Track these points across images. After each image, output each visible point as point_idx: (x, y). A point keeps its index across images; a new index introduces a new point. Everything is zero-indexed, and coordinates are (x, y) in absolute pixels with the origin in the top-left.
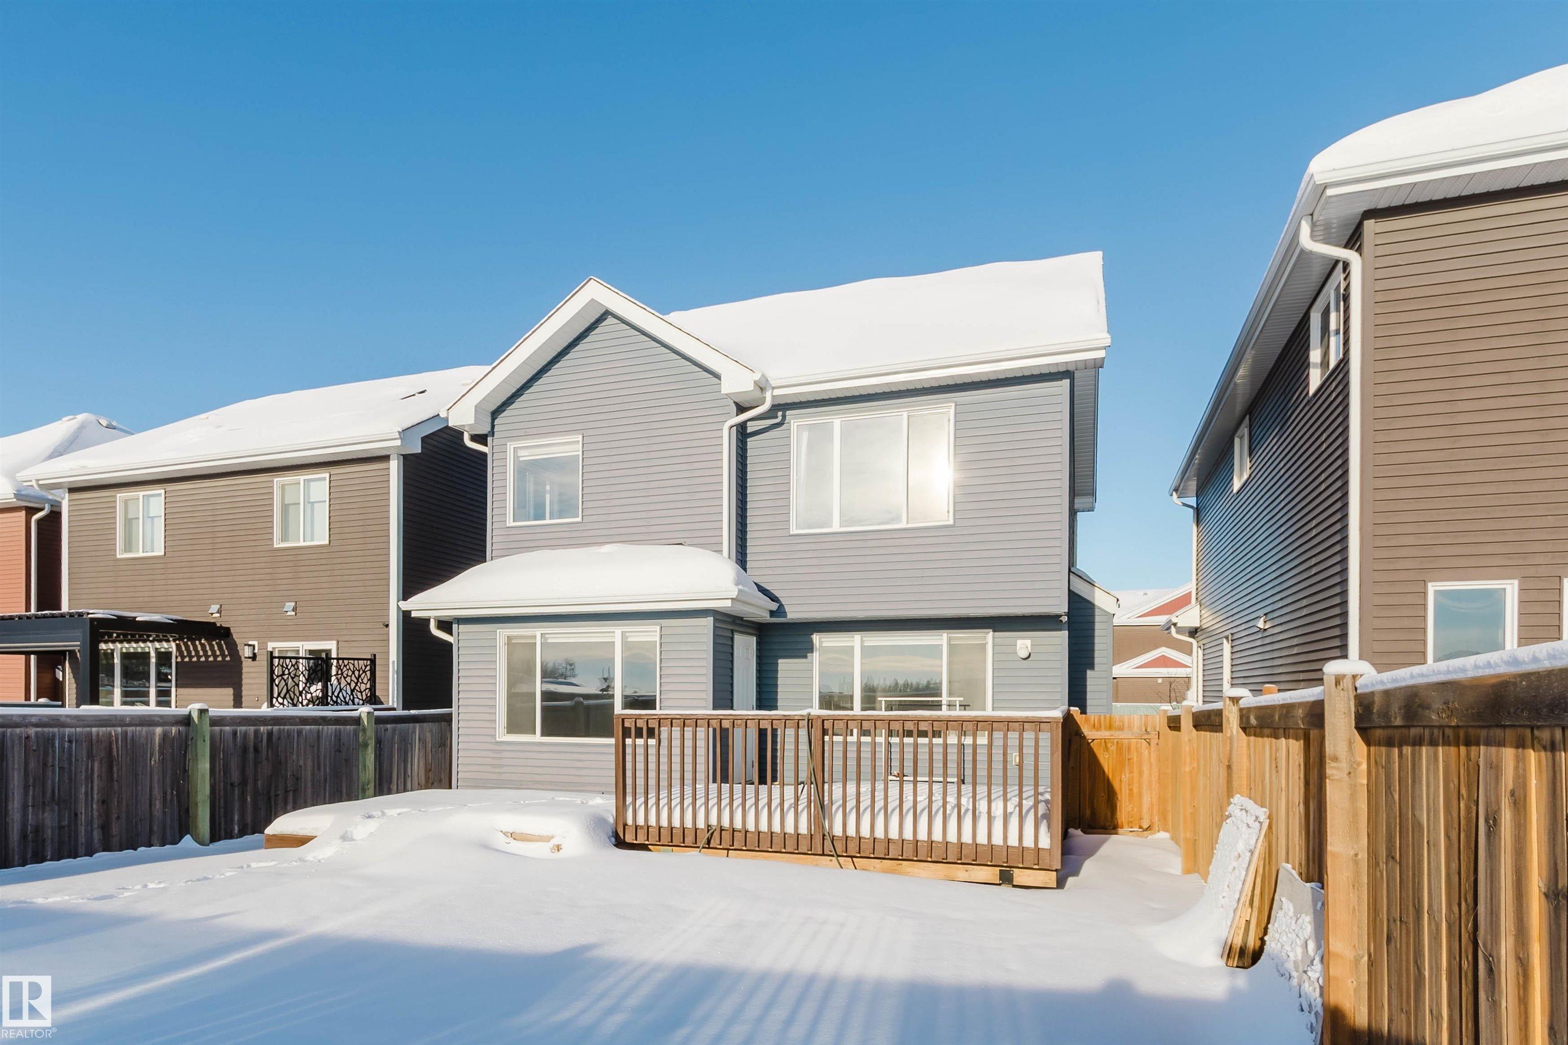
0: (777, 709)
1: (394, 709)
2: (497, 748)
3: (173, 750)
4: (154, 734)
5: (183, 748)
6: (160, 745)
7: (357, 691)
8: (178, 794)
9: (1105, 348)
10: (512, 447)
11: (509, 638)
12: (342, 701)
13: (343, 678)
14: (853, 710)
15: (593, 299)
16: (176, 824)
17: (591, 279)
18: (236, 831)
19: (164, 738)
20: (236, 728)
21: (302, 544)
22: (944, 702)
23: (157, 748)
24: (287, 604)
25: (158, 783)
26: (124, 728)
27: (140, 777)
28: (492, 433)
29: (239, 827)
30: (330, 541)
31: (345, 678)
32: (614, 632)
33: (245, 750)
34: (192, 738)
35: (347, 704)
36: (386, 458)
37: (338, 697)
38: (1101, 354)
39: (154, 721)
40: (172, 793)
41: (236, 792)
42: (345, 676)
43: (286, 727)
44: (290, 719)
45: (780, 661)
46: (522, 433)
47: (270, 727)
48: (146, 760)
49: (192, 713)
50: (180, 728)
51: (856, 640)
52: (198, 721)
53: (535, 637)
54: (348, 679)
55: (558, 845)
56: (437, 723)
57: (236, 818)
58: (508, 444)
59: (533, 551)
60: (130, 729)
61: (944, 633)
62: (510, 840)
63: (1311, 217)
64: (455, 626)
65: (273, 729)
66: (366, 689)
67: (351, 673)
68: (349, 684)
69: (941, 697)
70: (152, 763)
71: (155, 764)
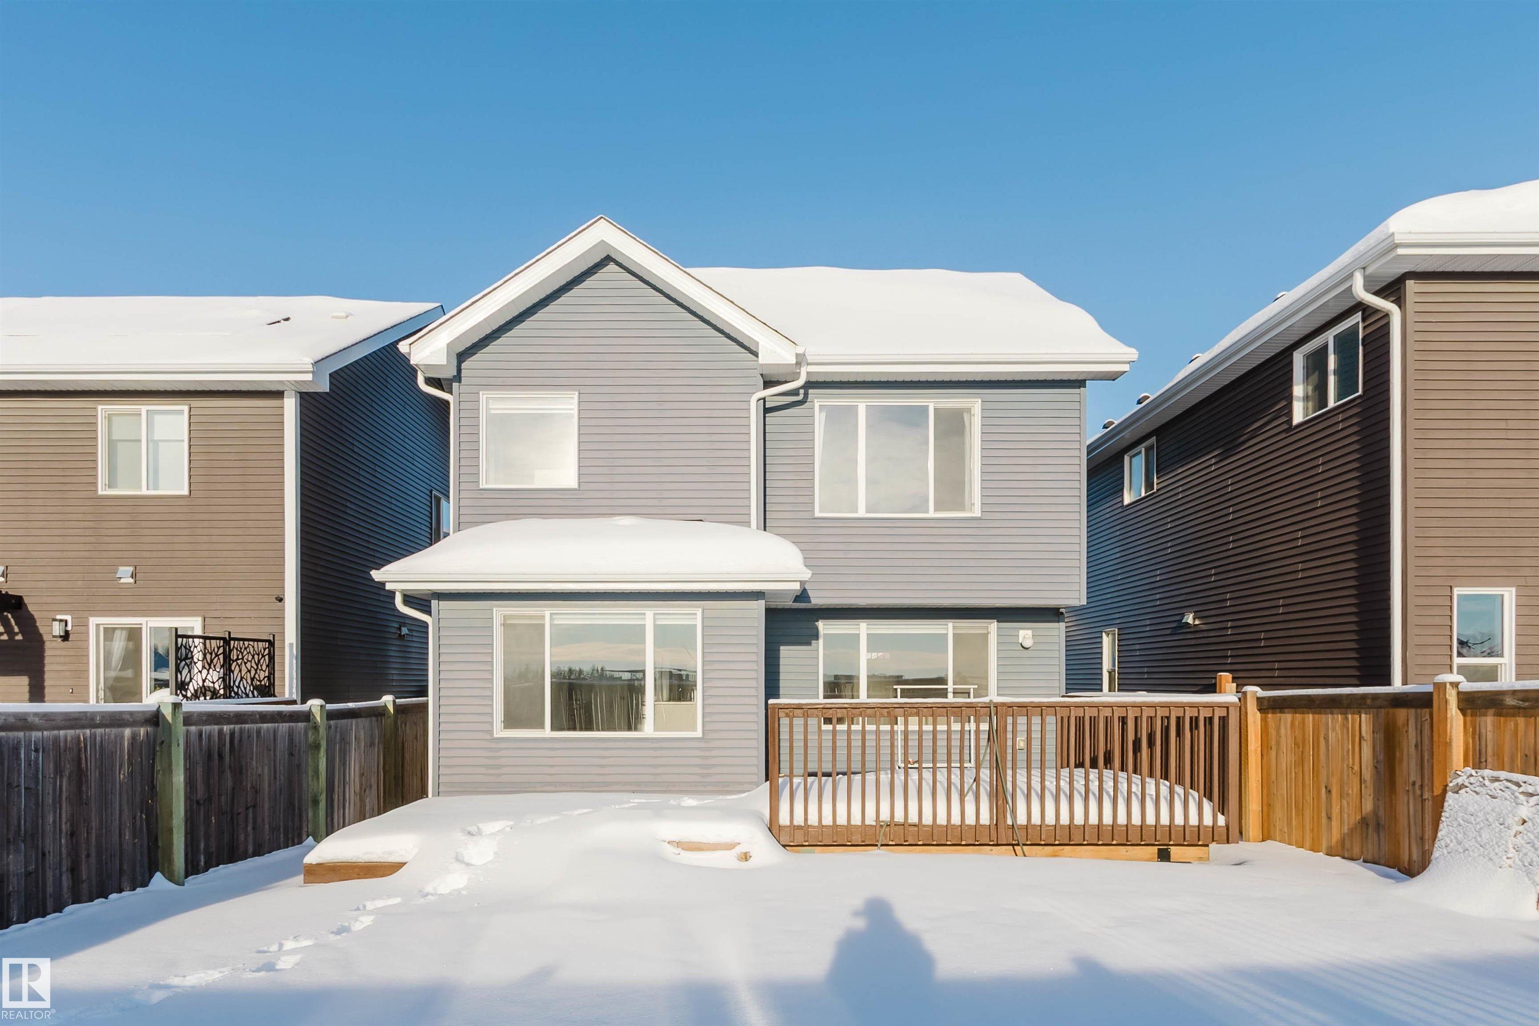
0: (779, 698)
1: (294, 702)
2: (493, 745)
3: (141, 759)
4: (123, 737)
5: (151, 757)
6: (129, 751)
7: (257, 680)
8: (147, 818)
9: (1129, 363)
10: (485, 396)
11: (505, 617)
12: (242, 692)
13: (243, 664)
14: (859, 698)
15: (603, 241)
16: (146, 860)
17: (602, 217)
18: (202, 863)
19: (132, 743)
20: (201, 727)
21: (144, 492)
22: (950, 690)
23: (126, 757)
24: (121, 568)
25: (128, 803)
26: (93, 730)
27: (110, 796)
28: (458, 378)
29: (205, 858)
30: (190, 491)
31: (245, 663)
32: (644, 614)
33: (210, 756)
34: (162, 742)
35: (247, 696)
36: (278, 394)
37: (238, 687)
38: (1126, 367)
39: (123, 720)
40: (141, 817)
41: (202, 812)
42: (246, 661)
43: (247, 726)
44: (252, 715)
45: (782, 648)
46: (499, 381)
47: (232, 726)
48: (115, 773)
49: (161, 708)
50: (149, 729)
51: (863, 628)
52: (173, 718)
53: (543, 617)
54: (248, 665)
55: (746, 853)
56: (369, 718)
57: (202, 845)
58: (481, 393)
59: (520, 519)
60: (99, 731)
61: (949, 622)
62: (679, 850)
63: (1363, 270)
64: (434, 603)
65: (235, 728)
66: (265, 677)
67: (251, 657)
68: (249, 671)
69: (947, 685)
70: (122, 776)
71: (124, 779)
